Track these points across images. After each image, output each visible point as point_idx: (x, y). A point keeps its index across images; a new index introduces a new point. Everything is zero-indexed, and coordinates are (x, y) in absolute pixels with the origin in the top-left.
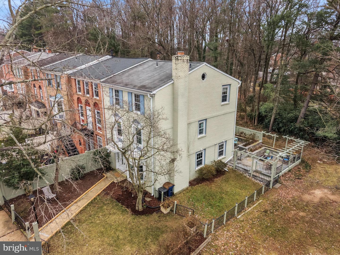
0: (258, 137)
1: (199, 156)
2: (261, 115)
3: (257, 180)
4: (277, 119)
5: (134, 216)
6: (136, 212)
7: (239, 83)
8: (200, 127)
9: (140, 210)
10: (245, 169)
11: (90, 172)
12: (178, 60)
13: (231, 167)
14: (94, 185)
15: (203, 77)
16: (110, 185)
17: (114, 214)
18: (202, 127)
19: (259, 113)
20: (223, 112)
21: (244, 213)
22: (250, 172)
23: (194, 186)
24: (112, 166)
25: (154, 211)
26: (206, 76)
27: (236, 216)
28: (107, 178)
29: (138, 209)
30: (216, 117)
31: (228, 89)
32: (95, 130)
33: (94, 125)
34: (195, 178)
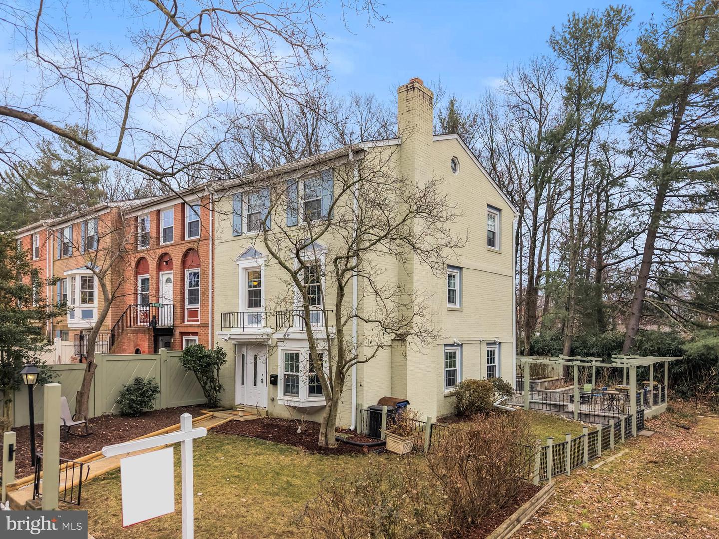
1: (451, 359)
4: (577, 348)
5: (317, 457)
6: (320, 450)
8: (449, 283)
9: (332, 445)
10: (557, 402)
13: (518, 406)
18: (453, 285)
20: (491, 268)
24: (224, 401)
28: (213, 417)
29: (326, 442)
30: (480, 273)
31: (496, 218)
32: (178, 322)
33: (179, 310)
34: (443, 415)
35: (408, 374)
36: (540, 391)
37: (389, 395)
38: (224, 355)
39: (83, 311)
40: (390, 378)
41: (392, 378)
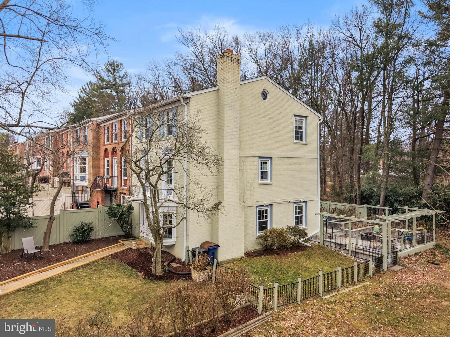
0: (360, 213)
1: (263, 214)
2: (364, 195)
3: (360, 259)
5: (145, 281)
6: (150, 276)
7: (320, 119)
8: (261, 168)
9: (158, 273)
10: (339, 242)
11: (102, 238)
12: (224, 56)
13: (317, 243)
14: (102, 249)
15: (265, 95)
16: (124, 250)
17: (116, 277)
18: (265, 168)
19: (362, 194)
20: (298, 154)
21: (336, 293)
22: (347, 248)
23: (253, 257)
24: (135, 234)
25: (180, 277)
26: (268, 95)
27: (321, 295)
28: (123, 244)
29: (156, 272)
30: (288, 159)
31: (303, 122)
32: (119, 186)
33: (119, 180)
34: (255, 250)
35: (220, 228)
36: (343, 230)
37: (209, 240)
38: (133, 208)
39: (80, 177)
40: (211, 230)
41: (212, 230)
